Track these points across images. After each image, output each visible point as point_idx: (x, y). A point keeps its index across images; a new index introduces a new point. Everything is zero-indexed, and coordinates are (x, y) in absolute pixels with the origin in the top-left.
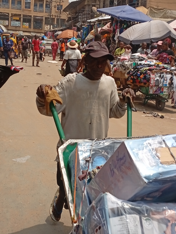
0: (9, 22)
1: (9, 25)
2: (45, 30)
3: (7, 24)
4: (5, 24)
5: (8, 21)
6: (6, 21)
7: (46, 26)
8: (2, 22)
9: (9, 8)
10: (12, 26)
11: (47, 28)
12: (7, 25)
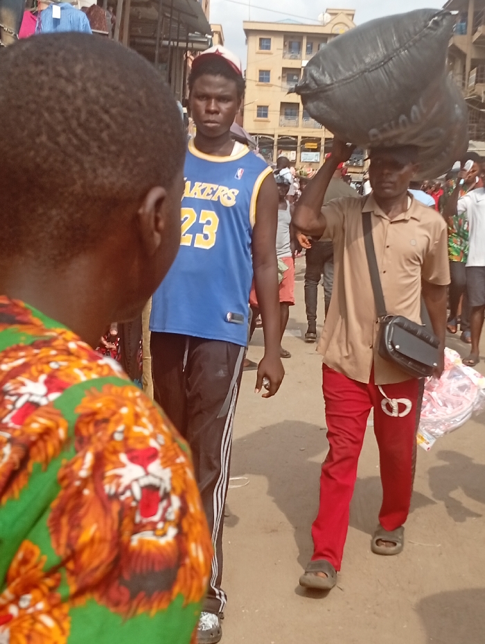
1: (296, 159)
5: (295, 152)
6: (292, 152)
9: (297, 126)
10: (303, 162)
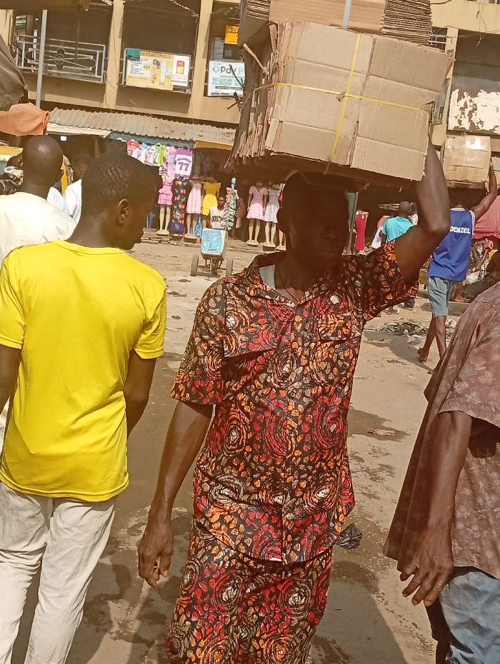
0: (192, 63)
1: (190, 84)
2: (451, 127)
3: (183, 81)
4: (162, 79)
5: (186, 59)
6: (177, 58)
7: (461, 96)
8: (147, 67)
10: (215, 96)
11: (467, 111)
12: (176, 88)
